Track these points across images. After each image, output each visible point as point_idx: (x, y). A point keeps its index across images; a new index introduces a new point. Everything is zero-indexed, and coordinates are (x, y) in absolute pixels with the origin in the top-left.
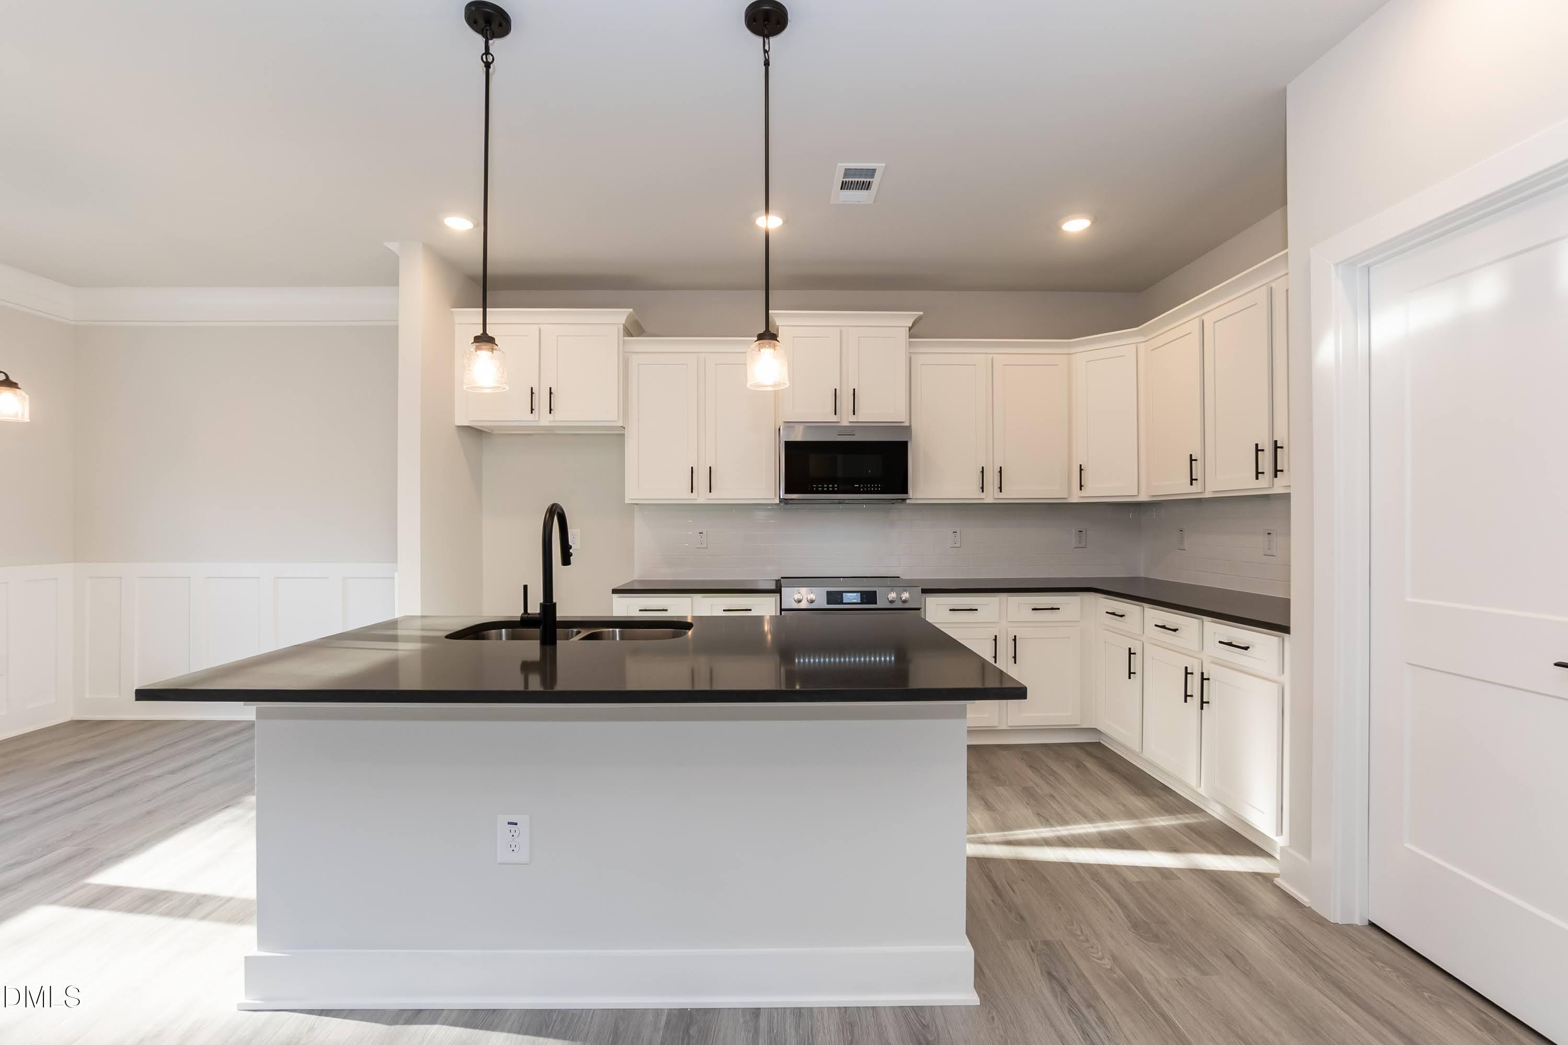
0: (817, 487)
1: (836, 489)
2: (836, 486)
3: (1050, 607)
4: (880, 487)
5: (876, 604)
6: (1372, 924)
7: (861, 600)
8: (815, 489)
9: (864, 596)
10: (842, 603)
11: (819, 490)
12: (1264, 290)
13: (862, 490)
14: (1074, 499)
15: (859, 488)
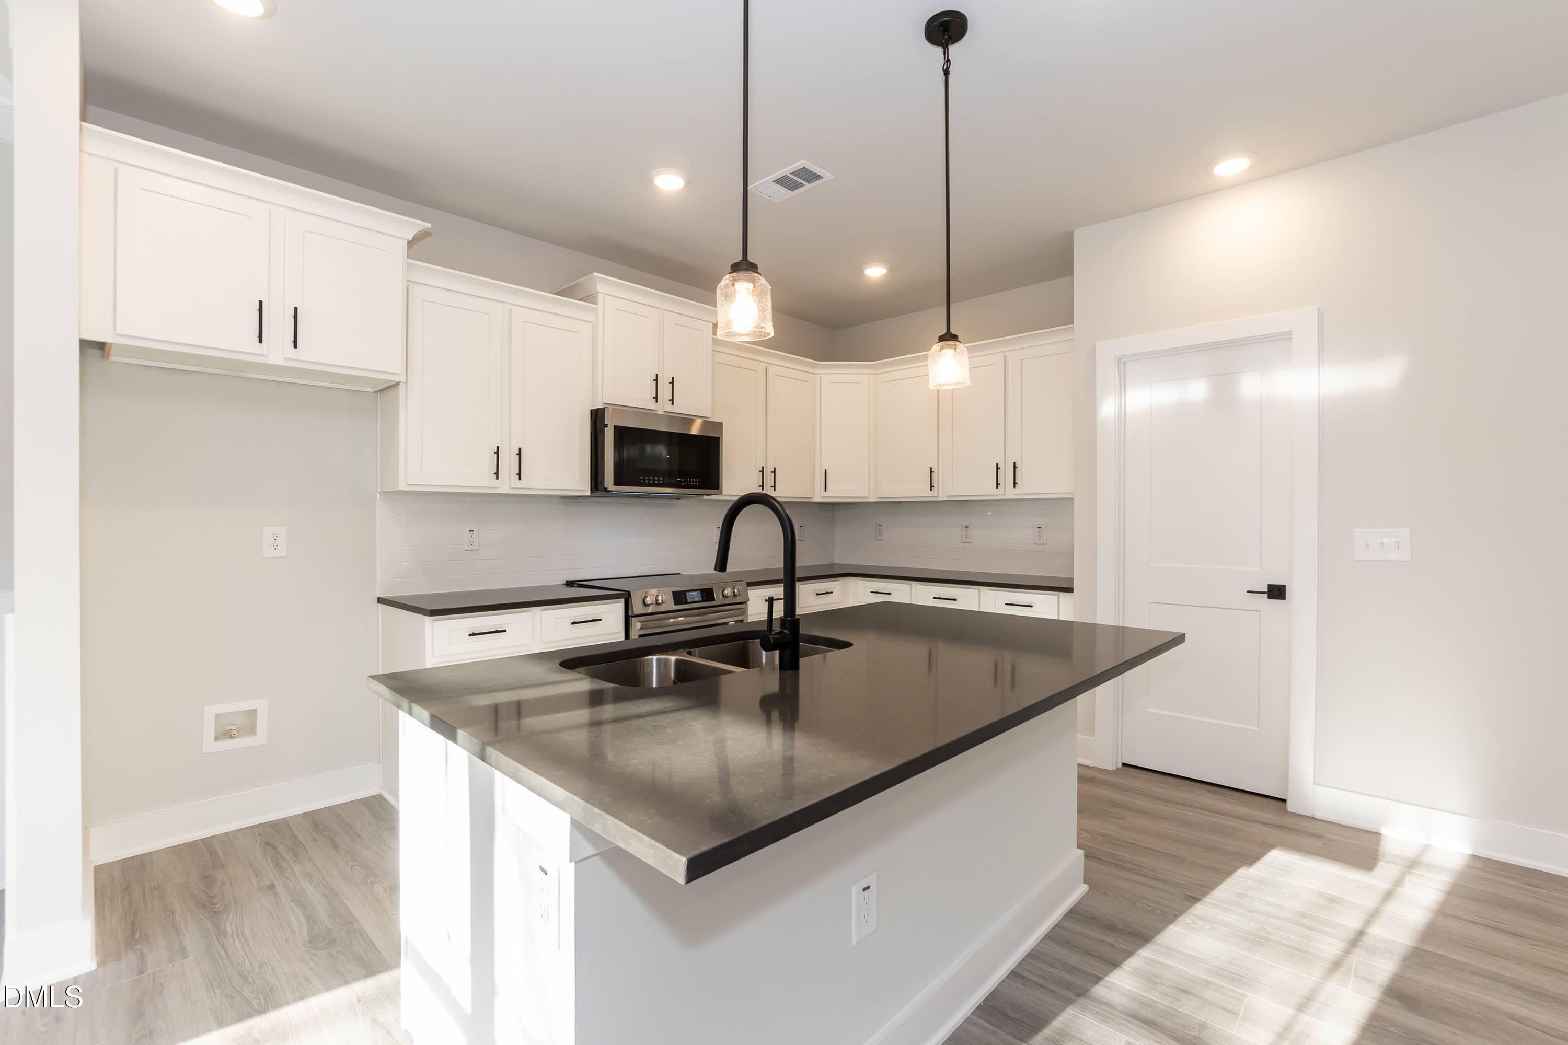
0: (644, 480)
1: (661, 482)
2: (661, 478)
3: (825, 592)
4: (698, 482)
5: (714, 600)
6: (1124, 765)
7: (702, 599)
8: (642, 481)
9: (704, 594)
10: (687, 603)
11: (650, 483)
12: (1002, 355)
13: (683, 484)
14: (817, 499)
15: (681, 481)
